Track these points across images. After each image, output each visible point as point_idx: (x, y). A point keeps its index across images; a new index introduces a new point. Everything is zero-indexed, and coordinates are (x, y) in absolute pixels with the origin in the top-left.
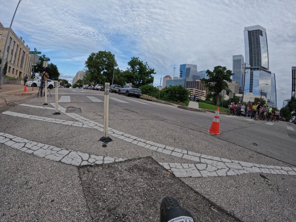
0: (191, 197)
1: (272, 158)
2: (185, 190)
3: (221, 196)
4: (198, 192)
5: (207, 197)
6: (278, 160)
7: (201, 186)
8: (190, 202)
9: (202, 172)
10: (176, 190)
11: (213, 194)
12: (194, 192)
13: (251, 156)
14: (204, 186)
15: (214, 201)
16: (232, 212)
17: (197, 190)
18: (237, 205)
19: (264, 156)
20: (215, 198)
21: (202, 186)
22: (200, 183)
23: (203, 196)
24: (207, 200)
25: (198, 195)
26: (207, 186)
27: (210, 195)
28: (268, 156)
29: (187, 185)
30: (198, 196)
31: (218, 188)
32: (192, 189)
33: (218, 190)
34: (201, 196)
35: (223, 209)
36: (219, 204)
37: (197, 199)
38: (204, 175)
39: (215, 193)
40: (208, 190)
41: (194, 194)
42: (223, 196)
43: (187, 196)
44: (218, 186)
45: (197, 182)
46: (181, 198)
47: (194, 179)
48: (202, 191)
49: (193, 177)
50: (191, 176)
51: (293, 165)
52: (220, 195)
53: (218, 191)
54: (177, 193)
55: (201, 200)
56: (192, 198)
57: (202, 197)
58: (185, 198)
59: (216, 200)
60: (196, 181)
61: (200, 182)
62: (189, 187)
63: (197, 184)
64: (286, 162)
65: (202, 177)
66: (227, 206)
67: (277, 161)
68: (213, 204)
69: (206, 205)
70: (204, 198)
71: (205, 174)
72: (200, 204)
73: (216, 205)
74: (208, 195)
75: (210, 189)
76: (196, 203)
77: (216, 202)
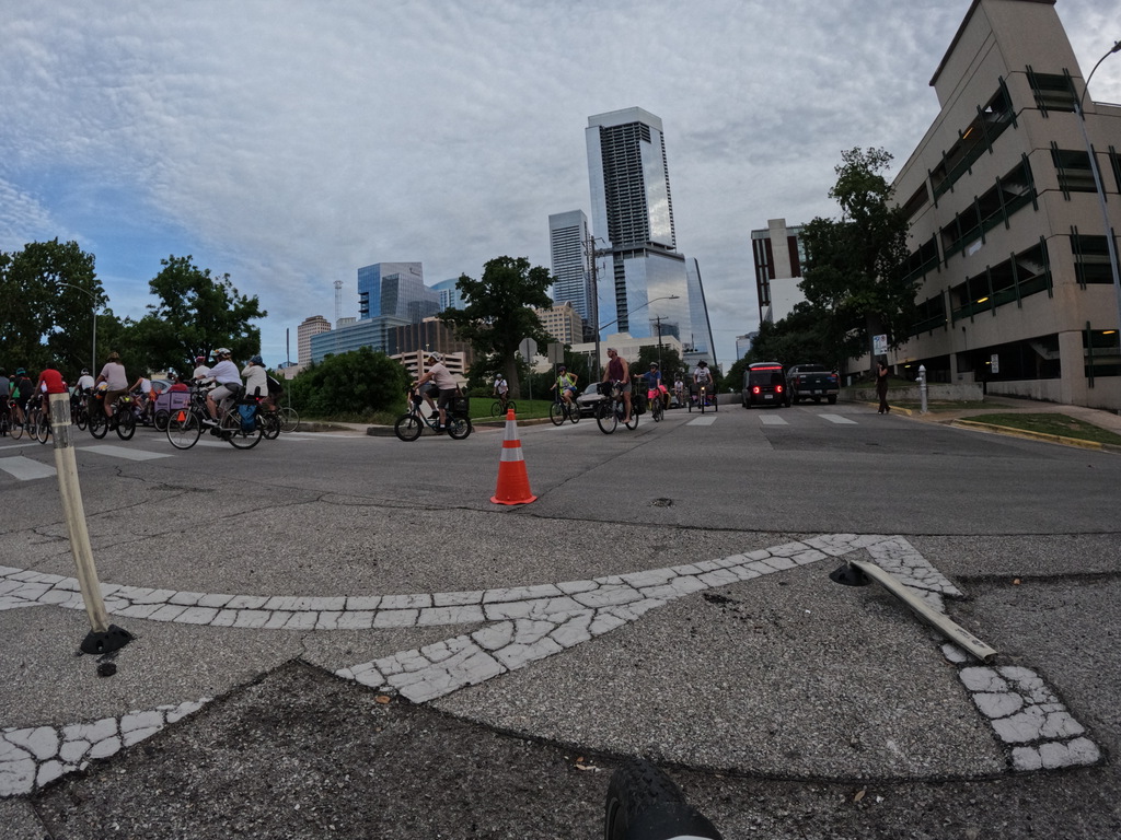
0: (492, 757)
1: (731, 530)
2: (463, 738)
3: (594, 713)
4: (511, 731)
5: (547, 736)
6: (753, 531)
7: (514, 703)
8: (496, 777)
9: (501, 654)
10: (430, 752)
11: (567, 717)
12: (497, 737)
13: (659, 544)
14: (525, 701)
15: (576, 739)
16: (651, 753)
17: (506, 723)
18: (658, 722)
19: (703, 532)
20: (578, 728)
21: (518, 703)
22: (509, 696)
23: (531, 738)
24: (553, 744)
25: (516, 740)
26: (536, 695)
27: (556, 724)
28: (716, 530)
29: (465, 719)
30: (517, 744)
31: (574, 689)
32: (484, 728)
33: (577, 696)
34: (526, 740)
35: (616, 754)
36: (599, 743)
37: (517, 754)
38: (513, 664)
39: (572, 712)
40: (543, 709)
41: (499, 741)
42: (602, 712)
43: (477, 759)
44: (571, 683)
45: (496, 695)
46: (459, 775)
47: (480, 688)
48: (524, 722)
49: (475, 685)
50: (468, 684)
52: (589, 713)
53: (579, 701)
54: (439, 759)
55: (530, 755)
56: (497, 760)
57: (529, 742)
58: (471, 768)
59: (583, 731)
60: (492, 694)
61: (504, 692)
62: (473, 722)
63: (497, 703)
64: (779, 529)
65: (508, 671)
66: (627, 738)
67: (748, 535)
68: (577, 752)
69: (555, 763)
70: (539, 741)
71: (515, 657)
72: (531, 767)
73: (590, 749)
74: (547, 726)
75: (547, 703)
76: (518, 771)
77: (586, 739)
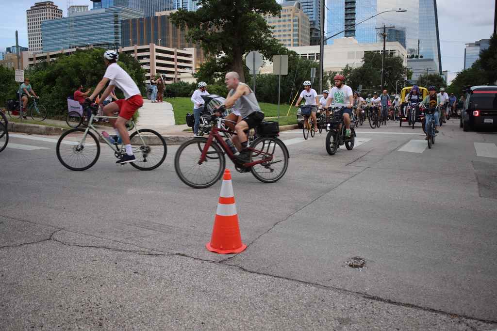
51: (484, 321)
